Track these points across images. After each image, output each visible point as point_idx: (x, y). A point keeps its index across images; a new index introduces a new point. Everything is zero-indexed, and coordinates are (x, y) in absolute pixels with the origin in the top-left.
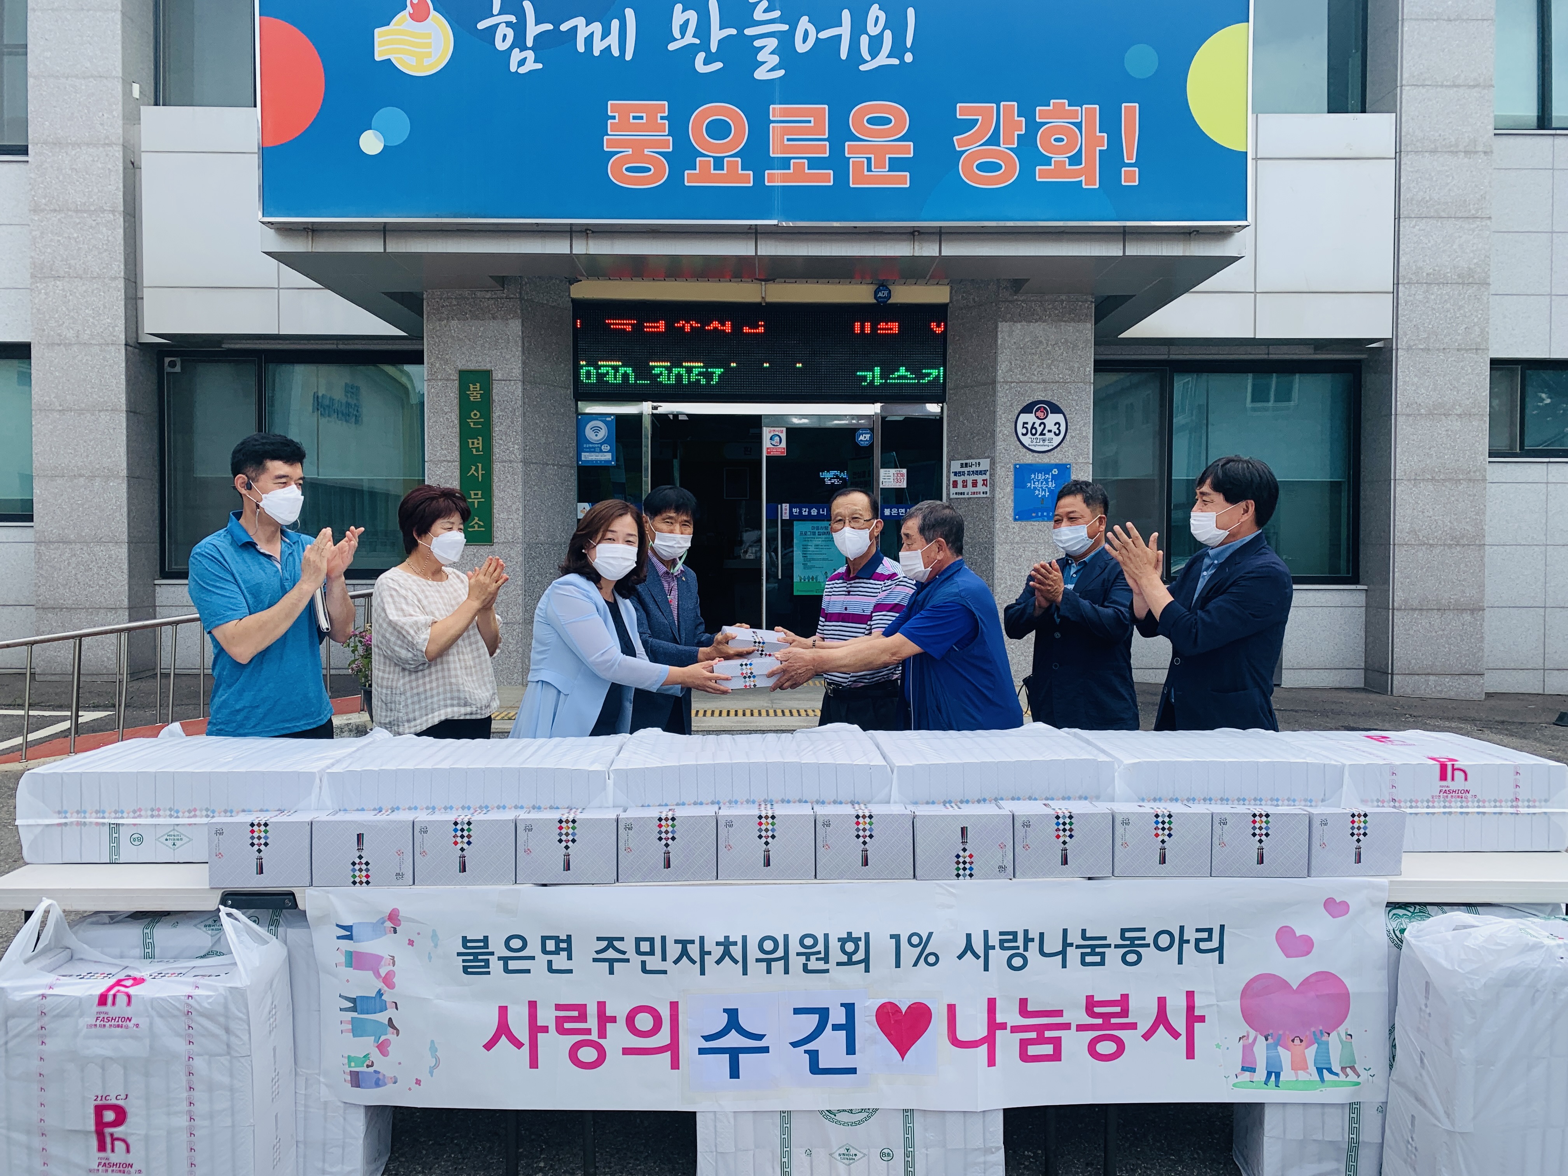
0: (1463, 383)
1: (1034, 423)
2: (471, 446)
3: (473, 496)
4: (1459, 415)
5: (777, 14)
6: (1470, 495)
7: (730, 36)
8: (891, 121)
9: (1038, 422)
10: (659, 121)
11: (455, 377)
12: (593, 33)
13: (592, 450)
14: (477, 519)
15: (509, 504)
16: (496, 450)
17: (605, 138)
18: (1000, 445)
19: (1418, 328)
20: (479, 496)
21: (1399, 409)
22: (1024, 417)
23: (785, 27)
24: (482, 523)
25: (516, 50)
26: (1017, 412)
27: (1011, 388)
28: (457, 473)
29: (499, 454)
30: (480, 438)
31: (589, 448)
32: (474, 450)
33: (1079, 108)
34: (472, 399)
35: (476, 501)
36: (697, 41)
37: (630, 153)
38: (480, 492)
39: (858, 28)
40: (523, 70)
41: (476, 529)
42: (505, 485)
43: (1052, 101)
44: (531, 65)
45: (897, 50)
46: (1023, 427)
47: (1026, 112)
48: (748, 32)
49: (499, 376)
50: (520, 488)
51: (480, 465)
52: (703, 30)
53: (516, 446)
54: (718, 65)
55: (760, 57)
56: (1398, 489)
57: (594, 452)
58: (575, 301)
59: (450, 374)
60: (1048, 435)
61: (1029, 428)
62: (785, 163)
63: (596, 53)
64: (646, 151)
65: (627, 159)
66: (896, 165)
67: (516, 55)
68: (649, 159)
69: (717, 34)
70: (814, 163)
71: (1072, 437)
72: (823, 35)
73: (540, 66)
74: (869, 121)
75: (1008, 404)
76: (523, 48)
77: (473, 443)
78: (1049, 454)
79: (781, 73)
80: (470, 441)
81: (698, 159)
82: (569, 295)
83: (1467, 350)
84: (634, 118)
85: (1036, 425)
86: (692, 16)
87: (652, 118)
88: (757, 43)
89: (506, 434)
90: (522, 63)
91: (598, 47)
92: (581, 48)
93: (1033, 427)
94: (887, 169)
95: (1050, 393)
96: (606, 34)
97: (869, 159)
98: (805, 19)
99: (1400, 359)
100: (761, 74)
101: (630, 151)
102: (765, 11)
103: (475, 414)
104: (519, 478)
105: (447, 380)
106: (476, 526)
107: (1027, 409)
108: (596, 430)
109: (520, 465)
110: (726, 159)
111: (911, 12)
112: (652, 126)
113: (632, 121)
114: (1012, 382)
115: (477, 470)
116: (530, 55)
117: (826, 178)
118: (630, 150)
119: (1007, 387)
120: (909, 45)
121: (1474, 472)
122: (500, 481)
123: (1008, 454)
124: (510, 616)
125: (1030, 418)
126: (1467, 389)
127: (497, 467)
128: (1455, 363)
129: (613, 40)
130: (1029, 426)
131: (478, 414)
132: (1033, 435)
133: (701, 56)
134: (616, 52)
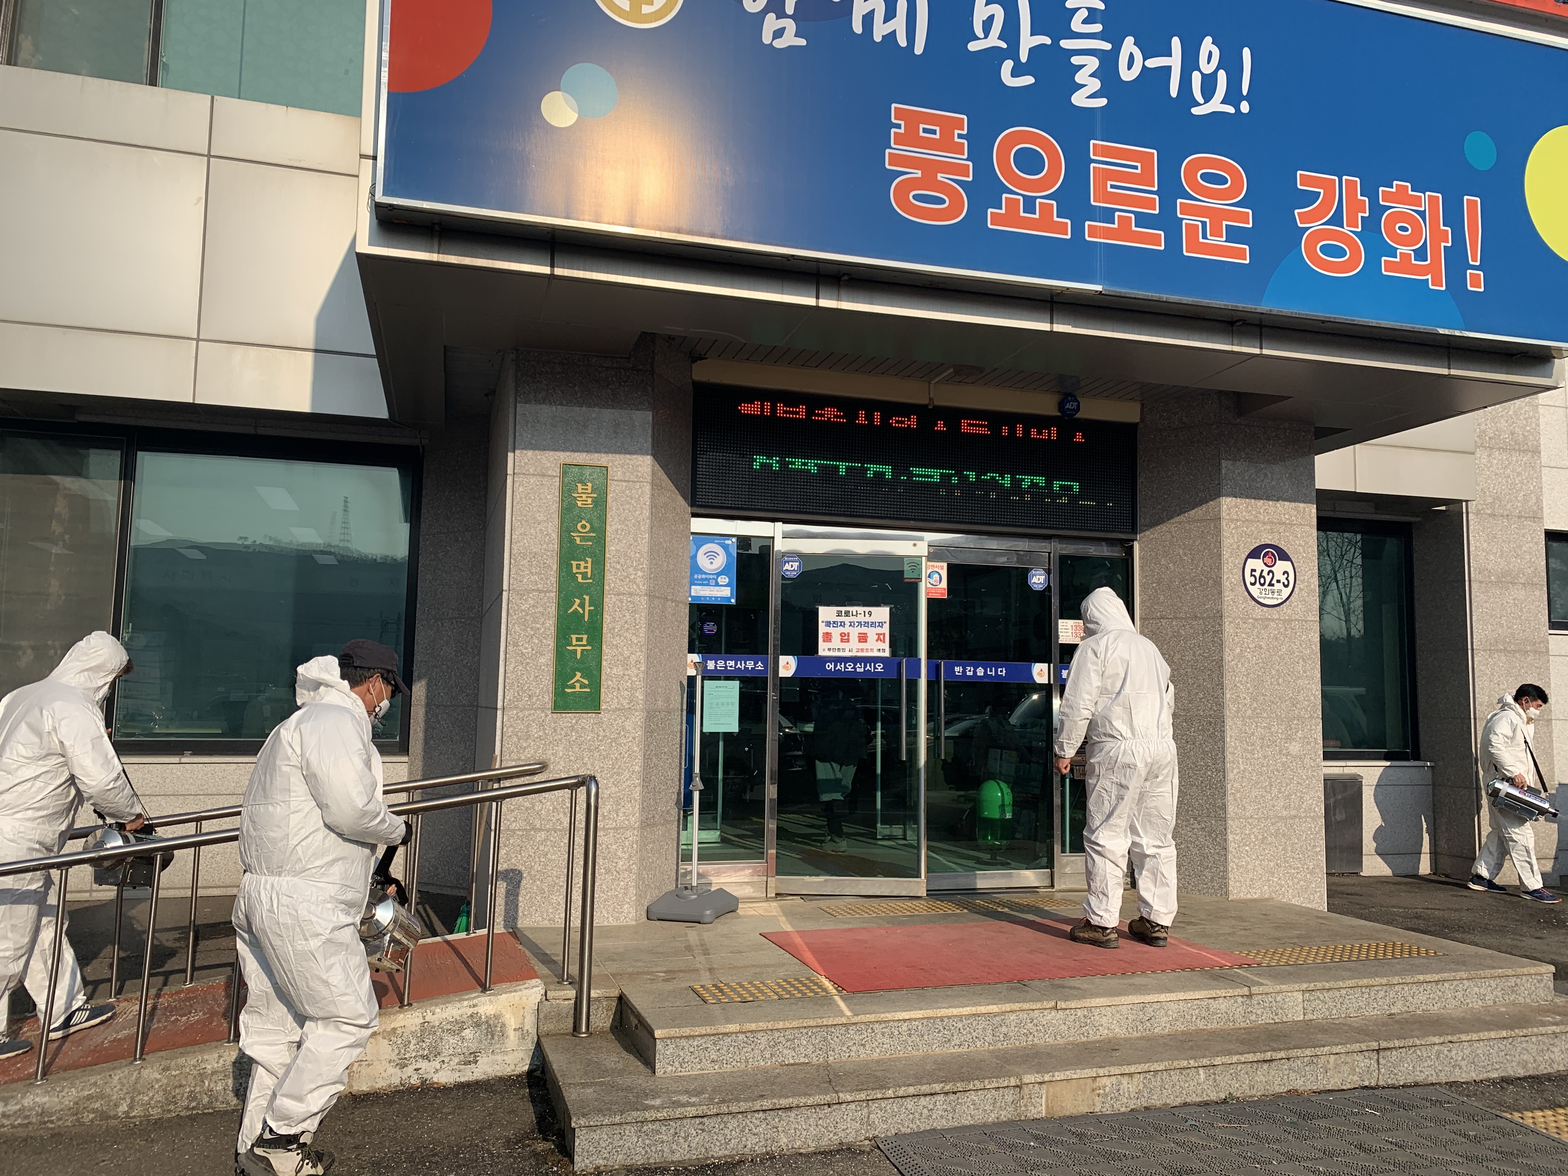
0: (1525, 552)
1: (1262, 571)
2: (575, 570)
3: (574, 642)
4: (1523, 584)
5: (1097, 28)
6: (1537, 668)
7: (1043, 45)
8: (1226, 182)
9: (1267, 569)
10: (956, 139)
11: (556, 472)
12: (873, 10)
13: (705, 583)
14: (579, 674)
15: (627, 654)
16: (609, 577)
17: (888, 151)
18: (1228, 596)
19: (1485, 493)
20: (584, 642)
21: (1472, 575)
22: (1252, 563)
23: (1107, 46)
24: (586, 682)
25: (771, 16)
26: (1244, 556)
27: (1236, 528)
28: (553, 609)
29: (615, 582)
30: (589, 560)
31: (702, 579)
32: (580, 577)
33: (1422, 195)
34: (579, 504)
35: (579, 649)
36: (1004, 45)
37: (919, 175)
38: (585, 637)
39: (1190, 63)
40: (779, 44)
41: (578, 689)
42: (622, 627)
43: (1395, 183)
44: (791, 39)
45: (1234, 97)
46: (1252, 575)
47: (1370, 191)
48: (1065, 44)
49: (619, 475)
50: (642, 632)
51: (587, 598)
52: (1011, 32)
53: (640, 574)
54: (1028, 80)
55: (1080, 78)
56: (1476, 659)
57: (708, 585)
58: (695, 384)
59: (548, 469)
60: (1278, 586)
61: (1258, 575)
62: (1108, 215)
63: (878, 38)
64: (940, 177)
65: (914, 183)
66: (1234, 234)
67: (771, 23)
68: (943, 187)
69: (1028, 41)
70: (1143, 220)
71: (1301, 590)
72: (1152, 63)
73: (803, 42)
74: (1203, 176)
75: (1235, 546)
76: (781, 14)
77: (578, 567)
78: (1278, 608)
79: (1102, 102)
80: (574, 563)
81: (1004, 196)
82: (691, 376)
83: (1526, 518)
84: (925, 130)
85: (1265, 574)
86: (998, 11)
87: (947, 134)
88: (1075, 60)
89: (626, 555)
90: (779, 33)
91: (879, 32)
92: (858, 27)
93: (1261, 576)
94: (1224, 239)
95: (1277, 536)
96: (890, 15)
97: (1204, 224)
98: (1129, 41)
99: (1471, 523)
100: (1079, 99)
101: (918, 174)
102: (1085, 22)
103: (583, 527)
104: (642, 618)
105: (544, 475)
106: (578, 685)
107: (1255, 554)
108: (711, 555)
109: (644, 600)
110: (1038, 201)
111: (1246, 53)
112: (946, 144)
113: (922, 134)
114: (1238, 520)
115: (582, 605)
116: (790, 26)
117: (1156, 240)
118: (919, 172)
119: (1233, 526)
120: (1245, 92)
121: (1539, 643)
122: (614, 620)
123: (1237, 608)
124: (621, 817)
125: (1256, 564)
126: (1528, 557)
127: (609, 601)
128: (1517, 531)
129: (899, 24)
130: (1257, 574)
131: (588, 525)
132: (1262, 585)
133: (1008, 65)
134: (903, 42)
